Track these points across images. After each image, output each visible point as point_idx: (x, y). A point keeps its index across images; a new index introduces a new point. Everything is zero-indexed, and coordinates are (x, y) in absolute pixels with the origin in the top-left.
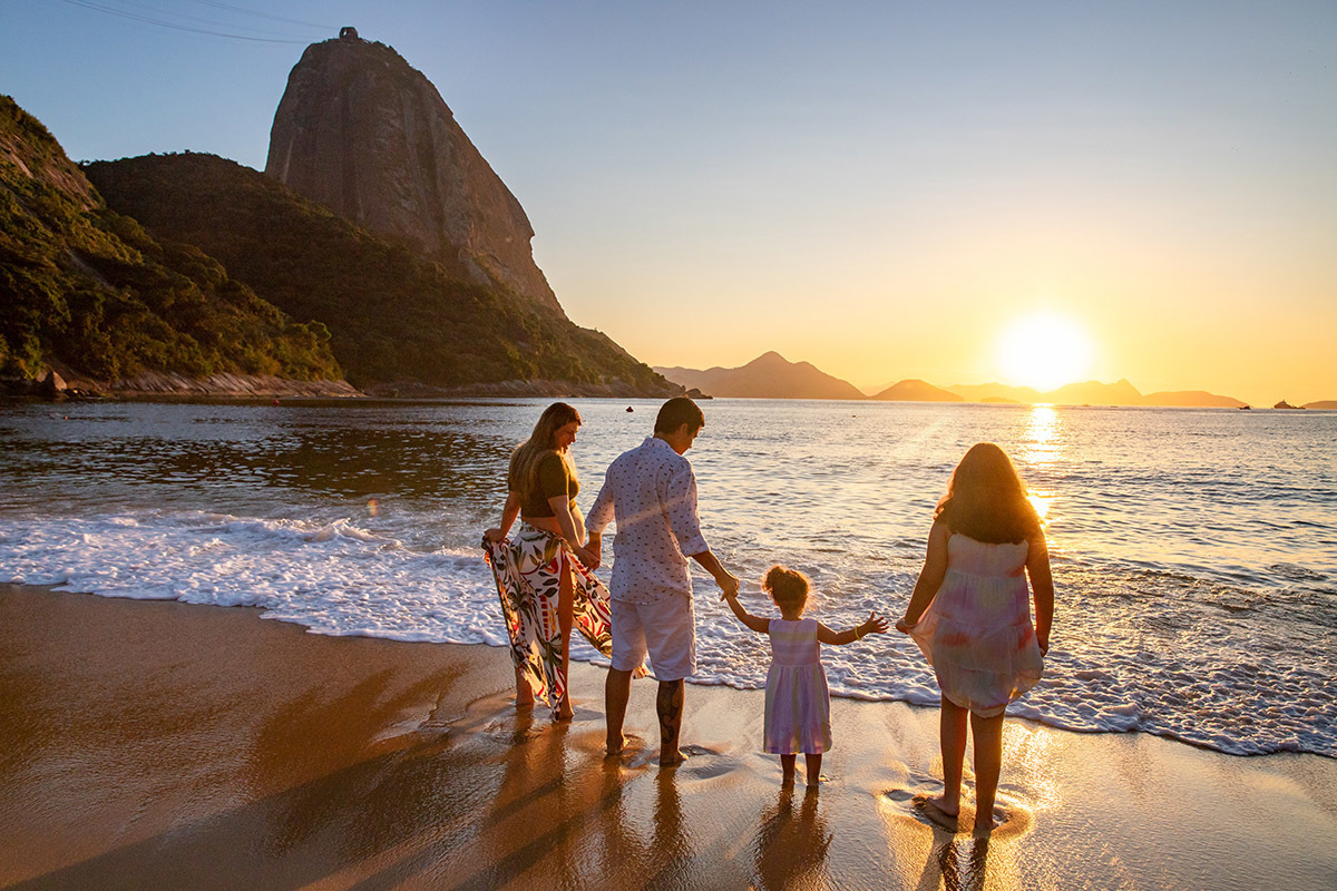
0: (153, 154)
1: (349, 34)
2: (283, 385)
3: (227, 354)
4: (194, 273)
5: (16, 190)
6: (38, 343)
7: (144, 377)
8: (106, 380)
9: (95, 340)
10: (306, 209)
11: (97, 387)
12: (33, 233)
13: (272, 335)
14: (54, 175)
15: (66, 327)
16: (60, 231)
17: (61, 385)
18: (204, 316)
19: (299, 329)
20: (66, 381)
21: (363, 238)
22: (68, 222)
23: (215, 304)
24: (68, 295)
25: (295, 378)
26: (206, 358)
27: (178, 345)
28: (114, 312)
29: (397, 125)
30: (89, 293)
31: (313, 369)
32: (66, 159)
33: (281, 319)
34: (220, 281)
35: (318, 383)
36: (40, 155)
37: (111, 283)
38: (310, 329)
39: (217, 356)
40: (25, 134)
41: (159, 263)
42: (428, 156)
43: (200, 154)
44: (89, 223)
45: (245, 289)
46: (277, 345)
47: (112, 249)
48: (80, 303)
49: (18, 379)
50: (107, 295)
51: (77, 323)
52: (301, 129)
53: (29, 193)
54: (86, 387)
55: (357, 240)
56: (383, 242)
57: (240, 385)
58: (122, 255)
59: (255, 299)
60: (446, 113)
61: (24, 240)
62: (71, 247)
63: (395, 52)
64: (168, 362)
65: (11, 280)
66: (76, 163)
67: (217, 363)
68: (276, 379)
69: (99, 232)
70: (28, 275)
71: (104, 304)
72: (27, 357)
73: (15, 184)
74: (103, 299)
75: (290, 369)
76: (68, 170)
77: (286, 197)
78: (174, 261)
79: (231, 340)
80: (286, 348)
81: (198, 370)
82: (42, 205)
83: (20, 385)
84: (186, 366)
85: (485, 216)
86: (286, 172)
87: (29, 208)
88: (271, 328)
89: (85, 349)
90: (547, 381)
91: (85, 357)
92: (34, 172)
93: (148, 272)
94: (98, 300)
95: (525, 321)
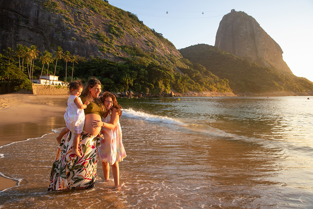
0: (192, 45)
1: (233, 11)
2: (218, 93)
3: (206, 87)
4: (199, 70)
5: (167, 56)
6: (170, 86)
7: (189, 92)
8: (182, 93)
9: (180, 85)
10: (224, 53)
11: (180, 94)
12: (170, 64)
13: (215, 82)
14: (174, 52)
15: (174, 82)
16: (174, 63)
17: (173, 94)
18: (201, 79)
19: (222, 81)
20: (174, 93)
21: (237, 58)
22: (176, 61)
23: (203, 76)
24: (175, 76)
25: (220, 92)
26: (201, 88)
27: (196, 85)
28: (183, 79)
29: (245, 30)
30: (179, 75)
31: (225, 90)
32: (176, 49)
33: (217, 78)
34: (205, 71)
35: (226, 93)
36: (171, 49)
37: (183, 73)
38: (224, 81)
39: (203, 87)
40: (169, 45)
41: (192, 68)
42: (253, 36)
43: (201, 44)
44: (179, 61)
45: (210, 72)
46: (217, 84)
47: (183, 66)
48: (177, 77)
50: (182, 75)
51: (176, 81)
52: (222, 35)
53: (169, 57)
54: (178, 95)
55: (236, 59)
56: (242, 59)
57: (208, 94)
58: (185, 67)
59: (212, 75)
60: (258, 25)
61: (168, 66)
62: (176, 66)
63: (244, 13)
64: (194, 89)
66: (178, 50)
67: (203, 89)
68: (216, 92)
69: (181, 63)
70: (168, 72)
71: (182, 77)
72: (168, 89)
75: (220, 90)
76: (176, 51)
77: (219, 51)
78: (195, 67)
79: (206, 84)
80: (219, 85)
81: (200, 91)
82: (171, 59)
83: (166, 94)
84: (197, 90)
85: (269, 49)
86: (219, 45)
87: (169, 59)
88: (215, 81)
89: (178, 87)
90: (287, 92)
91: (178, 89)
92: (170, 52)
93: (190, 70)
94: (180, 76)
95: (280, 76)
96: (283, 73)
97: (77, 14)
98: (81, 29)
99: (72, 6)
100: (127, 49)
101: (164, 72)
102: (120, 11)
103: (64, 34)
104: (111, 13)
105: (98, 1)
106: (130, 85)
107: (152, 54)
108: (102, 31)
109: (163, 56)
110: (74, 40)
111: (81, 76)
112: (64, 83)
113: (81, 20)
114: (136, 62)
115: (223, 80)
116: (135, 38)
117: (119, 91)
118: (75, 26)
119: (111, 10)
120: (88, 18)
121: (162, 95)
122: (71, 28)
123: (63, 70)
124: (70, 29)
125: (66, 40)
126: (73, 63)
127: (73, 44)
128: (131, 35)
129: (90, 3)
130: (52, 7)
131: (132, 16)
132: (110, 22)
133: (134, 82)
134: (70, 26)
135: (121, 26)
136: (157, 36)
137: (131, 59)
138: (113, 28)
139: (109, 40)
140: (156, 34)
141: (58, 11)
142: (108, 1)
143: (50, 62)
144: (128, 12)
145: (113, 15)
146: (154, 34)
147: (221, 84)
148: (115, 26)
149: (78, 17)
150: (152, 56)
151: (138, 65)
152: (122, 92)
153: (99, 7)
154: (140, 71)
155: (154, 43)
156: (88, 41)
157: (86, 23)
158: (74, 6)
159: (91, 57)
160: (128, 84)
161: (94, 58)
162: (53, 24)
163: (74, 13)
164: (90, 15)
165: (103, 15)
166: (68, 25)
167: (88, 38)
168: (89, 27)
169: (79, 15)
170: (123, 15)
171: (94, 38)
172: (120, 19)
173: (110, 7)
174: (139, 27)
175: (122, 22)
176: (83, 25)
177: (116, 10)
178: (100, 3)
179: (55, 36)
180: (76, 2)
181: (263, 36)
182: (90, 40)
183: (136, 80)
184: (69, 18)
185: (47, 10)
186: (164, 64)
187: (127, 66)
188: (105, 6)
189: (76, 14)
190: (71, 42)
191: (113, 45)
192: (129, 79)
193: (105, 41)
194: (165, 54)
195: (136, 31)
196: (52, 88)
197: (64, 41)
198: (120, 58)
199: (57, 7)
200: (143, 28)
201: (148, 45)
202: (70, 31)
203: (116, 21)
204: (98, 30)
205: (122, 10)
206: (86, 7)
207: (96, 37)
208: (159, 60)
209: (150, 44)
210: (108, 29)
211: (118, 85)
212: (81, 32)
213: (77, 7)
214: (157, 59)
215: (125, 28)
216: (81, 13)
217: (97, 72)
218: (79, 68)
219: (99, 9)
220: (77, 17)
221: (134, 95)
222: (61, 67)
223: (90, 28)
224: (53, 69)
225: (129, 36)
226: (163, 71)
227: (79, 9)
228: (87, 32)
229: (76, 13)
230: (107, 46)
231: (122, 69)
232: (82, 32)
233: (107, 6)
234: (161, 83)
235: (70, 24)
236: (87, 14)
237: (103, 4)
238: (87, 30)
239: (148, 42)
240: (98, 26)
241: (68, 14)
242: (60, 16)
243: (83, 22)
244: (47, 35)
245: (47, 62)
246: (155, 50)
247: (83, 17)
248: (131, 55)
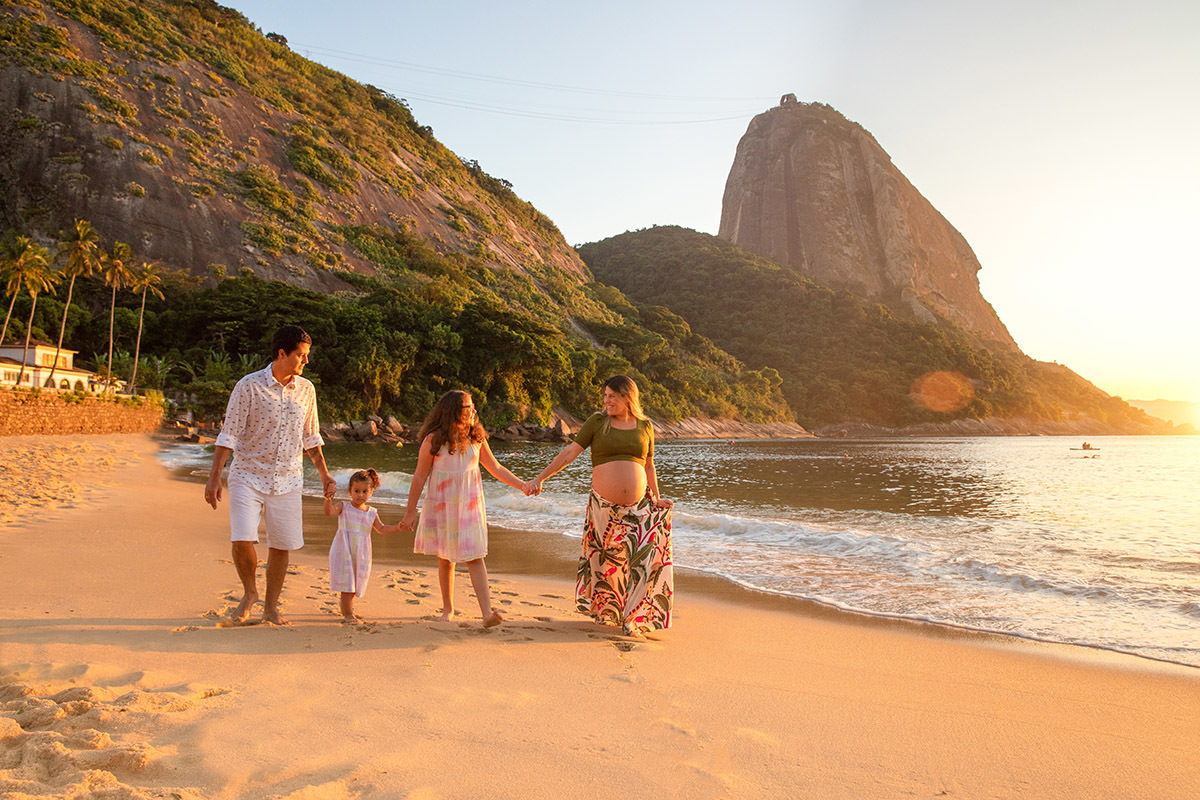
0: (628, 231)
1: (789, 101)
2: (740, 427)
3: (692, 400)
4: (663, 330)
5: (534, 274)
6: (549, 395)
9: (590, 392)
10: (755, 264)
12: (546, 308)
13: (730, 382)
14: (558, 259)
15: (570, 382)
16: (563, 304)
17: (566, 431)
18: (673, 367)
19: (753, 375)
20: (570, 427)
21: (809, 286)
22: (569, 296)
23: (681, 355)
24: (573, 357)
25: (751, 421)
26: (675, 405)
27: (653, 393)
28: (604, 367)
29: (836, 177)
30: (586, 353)
31: (767, 413)
32: (566, 245)
33: (737, 368)
34: (686, 337)
35: (771, 426)
36: (548, 245)
37: (601, 344)
38: (764, 375)
39: (684, 403)
40: (539, 229)
41: (636, 323)
42: (867, 200)
43: (665, 227)
44: (584, 294)
45: (706, 341)
46: (735, 390)
47: (601, 315)
48: (580, 361)
49: (537, 426)
50: (598, 354)
51: (577, 380)
52: (748, 193)
53: (543, 276)
55: (804, 288)
56: (827, 289)
57: (702, 428)
58: (608, 319)
59: (714, 350)
60: (884, 159)
61: (539, 313)
62: (572, 316)
63: (833, 109)
65: (534, 345)
66: (572, 247)
67: (684, 409)
68: (734, 422)
69: (591, 302)
70: (545, 341)
71: (597, 362)
72: (543, 408)
73: (534, 270)
74: (595, 357)
75: (747, 413)
76: (568, 254)
77: (738, 256)
78: (648, 321)
79: (695, 388)
80: (743, 394)
81: (669, 417)
82: (552, 284)
83: (538, 431)
84: (658, 411)
85: (928, 253)
86: (737, 233)
87: (543, 287)
88: (729, 376)
89: (583, 399)
90: (1002, 419)
91: (582, 407)
92: (545, 258)
93: (630, 332)
94: (592, 358)
95: (976, 357)
96: (983, 347)
97: (153, 86)
98: (170, 151)
99: (127, 48)
100: (371, 240)
101: (526, 339)
102: (338, 81)
103: (89, 167)
104: (301, 90)
105: (242, 37)
106: (387, 393)
107: (473, 266)
108: (262, 163)
109: (519, 272)
110: (137, 194)
111: (175, 351)
112: (102, 380)
113: (169, 109)
114: (410, 297)
115: (759, 374)
116: (401, 195)
117: (343, 418)
118: (143, 137)
119: (299, 75)
120: (203, 106)
121: (521, 433)
122: (126, 144)
123: (93, 323)
124: (118, 148)
125: (100, 194)
126: (141, 295)
127: (133, 210)
128: (386, 181)
129: (208, 42)
130: (35, 46)
131: (388, 106)
132: (296, 128)
133: (405, 380)
134: (120, 133)
135: (343, 144)
136: (490, 192)
137: (386, 284)
138: (311, 150)
139: (292, 200)
140: (486, 180)
141: (64, 65)
142: (284, 40)
143: (43, 288)
144: (369, 86)
145: (307, 96)
146: (478, 182)
147: (751, 388)
148: (318, 142)
149: (154, 99)
150: (475, 272)
151: (419, 309)
152: (354, 423)
153: (247, 60)
154: (430, 333)
155: (479, 217)
156: (200, 201)
157: (192, 124)
158: (136, 48)
159: (216, 272)
160: (378, 387)
161: (230, 274)
162: (40, 123)
163: (137, 80)
164: (207, 91)
165: (266, 93)
166: (109, 127)
167: (204, 190)
168: (207, 141)
169: (158, 89)
170: (350, 101)
171: (226, 191)
172: (337, 115)
173: (295, 61)
174: (416, 152)
175: (348, 126)
176: (180, 132)
177: (319, 78)
178: (252, 42)
179: (48, 175)
180: (145, 34)
181: (906, 200)
182: (210, 200)
183: (413, 371)
184: (117, 98)
185: (11, 60)
186: (524, 304)
187: (376, 311)
188: (274, 55)
189: (148, 85)
190: (126, 201)
191: (310, 224)
192: (384, 366)
193: (278, 204)
194: (525, 264)
195: (404, 166)
196: (47, 402)
197: (92, 198)
198: (341, 277)
199: (58, 47)
200: (432, 157)
201: (455, 226)
202: (121, 155)
203: (321, 121)
204: (244, 156)
205: (344, 80)
206: (192, 58)
207: (238, 187)
208: (503, 289)
209: (463, 221)
210: (291, 154)
211: (335, 391)
212: (171, 162)
213: (151, 54)
214: (492, 284)
215: (358, 155)
216: (169, 83)
217: (245, 336)
218: (164, 314)
219: (248, 70)
220: (149, 96)
221: (405, 432)
222: (81, 311)
223: (209, 146)
224: (45, 320)
225: (375, 185)
226: (523, 337)
227: (161, 63)
228: (196, 164)
229: (148, 80)
230: (283, 224)
231: (351, 324)
232: (176, 162)
233: (280, 58)
234: (513, 386)
235: (122, 124)
236: (196, 88)
237: (263, 48)
238: (195, 154)
239: (457, 214)
240: (244, 140)
241: (112, 81)
242: (73, 88)
243: (180, 120)
244: (10, 166)
245: (29, 286)
246: (484, 248)
247: (178, 97)
248: (386, 267)
